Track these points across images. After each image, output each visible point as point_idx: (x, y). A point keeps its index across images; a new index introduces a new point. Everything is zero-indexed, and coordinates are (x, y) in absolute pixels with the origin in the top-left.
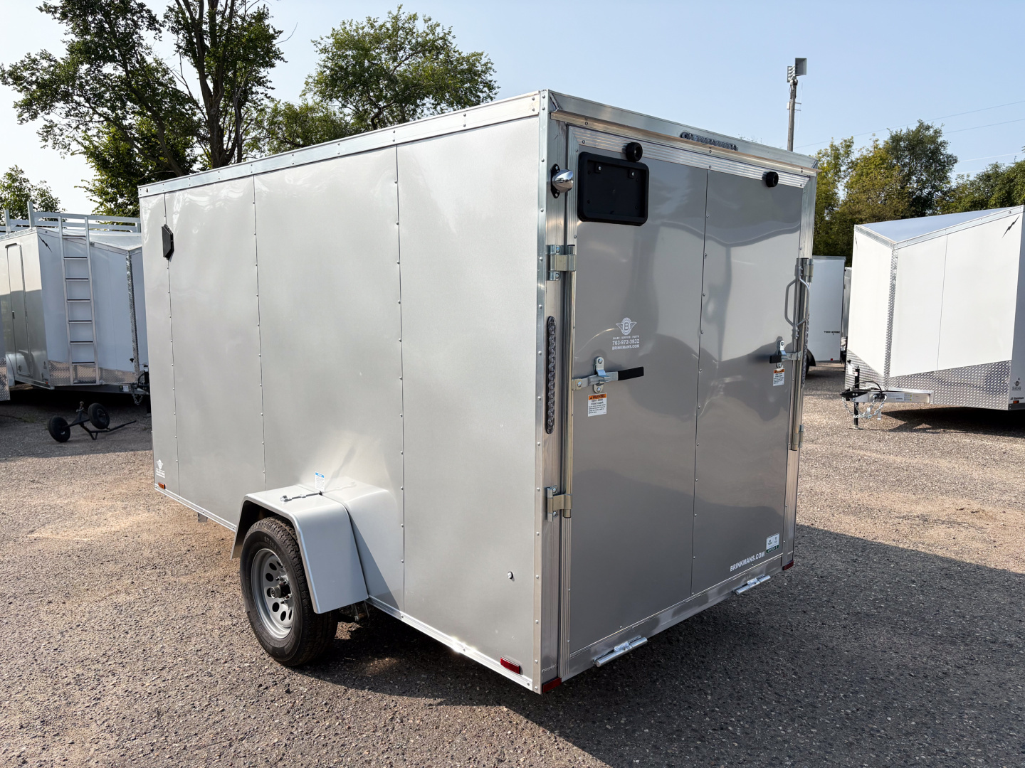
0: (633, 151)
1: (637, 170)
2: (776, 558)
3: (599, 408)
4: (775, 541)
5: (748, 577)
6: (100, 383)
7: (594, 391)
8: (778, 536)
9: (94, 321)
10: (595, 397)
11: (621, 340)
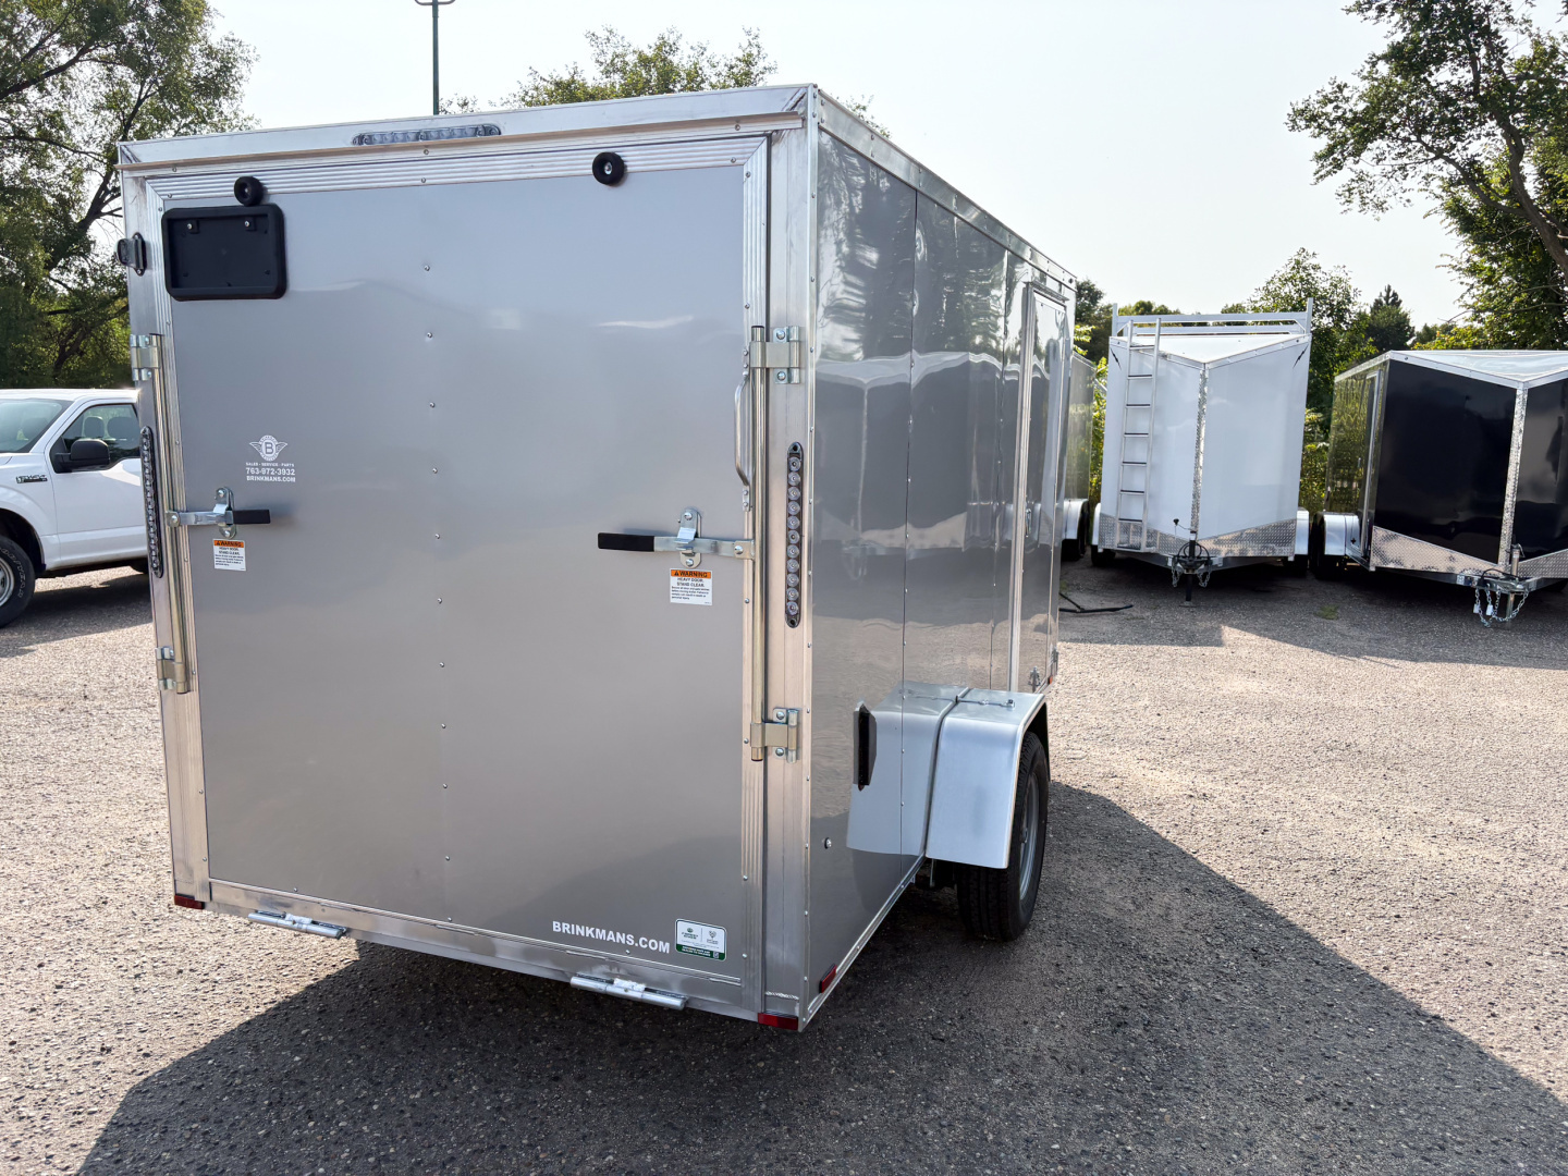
0: (250, 190)
1: (254, 218)
2: (715, 976)
3: (233, 561)
4: (707, 937)
5: (615, 971)
6: (1147, 550)
7: (224, 534)
8: (720, 934)
9: (1148, 464)
10: (223, 543)
11: (260, 467)
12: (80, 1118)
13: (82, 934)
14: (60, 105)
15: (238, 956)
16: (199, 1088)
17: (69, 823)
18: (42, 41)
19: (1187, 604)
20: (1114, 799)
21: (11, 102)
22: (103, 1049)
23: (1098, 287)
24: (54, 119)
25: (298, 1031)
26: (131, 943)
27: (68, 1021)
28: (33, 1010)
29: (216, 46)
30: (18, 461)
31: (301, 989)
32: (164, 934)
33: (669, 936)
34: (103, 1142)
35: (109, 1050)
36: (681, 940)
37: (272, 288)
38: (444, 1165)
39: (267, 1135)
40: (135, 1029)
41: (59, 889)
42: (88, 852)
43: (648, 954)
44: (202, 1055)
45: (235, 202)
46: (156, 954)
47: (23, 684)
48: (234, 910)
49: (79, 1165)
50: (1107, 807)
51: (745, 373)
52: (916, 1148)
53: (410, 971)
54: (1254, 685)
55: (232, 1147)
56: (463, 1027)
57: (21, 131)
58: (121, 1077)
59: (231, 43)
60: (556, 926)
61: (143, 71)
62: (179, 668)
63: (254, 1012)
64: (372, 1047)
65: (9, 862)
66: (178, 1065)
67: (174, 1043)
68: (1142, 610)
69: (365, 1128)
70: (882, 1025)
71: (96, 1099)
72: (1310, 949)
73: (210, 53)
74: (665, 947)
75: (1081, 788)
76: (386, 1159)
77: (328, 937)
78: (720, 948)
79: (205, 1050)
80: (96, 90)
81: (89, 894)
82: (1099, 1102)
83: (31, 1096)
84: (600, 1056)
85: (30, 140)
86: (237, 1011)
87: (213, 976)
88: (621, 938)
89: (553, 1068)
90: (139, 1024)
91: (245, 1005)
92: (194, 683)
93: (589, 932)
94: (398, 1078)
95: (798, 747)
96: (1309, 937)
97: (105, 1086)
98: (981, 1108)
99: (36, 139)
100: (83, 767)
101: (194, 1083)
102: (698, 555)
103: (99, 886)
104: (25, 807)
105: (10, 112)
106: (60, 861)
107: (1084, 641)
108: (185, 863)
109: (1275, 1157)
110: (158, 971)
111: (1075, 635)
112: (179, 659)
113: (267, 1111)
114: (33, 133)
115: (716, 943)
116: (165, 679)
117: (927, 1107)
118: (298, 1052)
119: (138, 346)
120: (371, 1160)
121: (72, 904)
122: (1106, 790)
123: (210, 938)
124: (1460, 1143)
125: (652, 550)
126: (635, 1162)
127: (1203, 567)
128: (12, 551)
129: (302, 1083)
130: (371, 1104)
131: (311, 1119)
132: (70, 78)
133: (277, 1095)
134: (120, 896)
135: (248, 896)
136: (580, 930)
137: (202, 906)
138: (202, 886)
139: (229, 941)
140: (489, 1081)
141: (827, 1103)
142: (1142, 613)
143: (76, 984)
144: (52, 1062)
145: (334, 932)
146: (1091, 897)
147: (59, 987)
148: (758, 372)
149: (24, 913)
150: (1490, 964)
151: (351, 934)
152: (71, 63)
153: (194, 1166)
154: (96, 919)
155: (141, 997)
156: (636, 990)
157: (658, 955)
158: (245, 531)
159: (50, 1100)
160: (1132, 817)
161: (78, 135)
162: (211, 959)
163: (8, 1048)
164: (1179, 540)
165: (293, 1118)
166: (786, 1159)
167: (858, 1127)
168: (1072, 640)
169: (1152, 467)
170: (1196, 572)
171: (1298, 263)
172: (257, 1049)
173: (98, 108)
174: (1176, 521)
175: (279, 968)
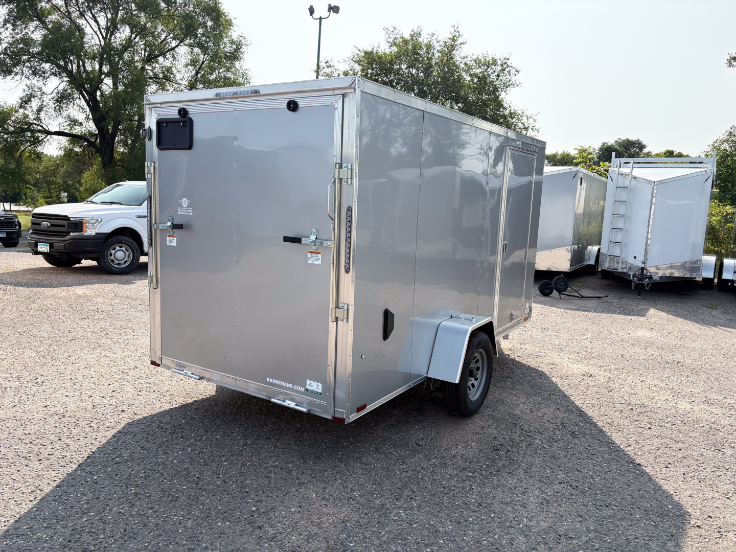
1: (184, 122)
2: (318, 401)
3: (172, 242)
4: (316, 387)
5: (286, 397)
6: (622, 271)
7: (170, 233)
8: (320, 385)
9: (624, 230)
10: (170, 236)
11: (182, 209)
12: (109, 429)
13: (126, 377)
14: (172, 64)
15: (175, 389)
16: (149, 425)
17: (132, 342)
18: (166, 37)
19: (639, 297)
20: (547, 373)
21: (153, 63)
22: (122, 411)
23: (644, 143)
24: (169, 70)
25: (187, 413)
26: (140, 381)
27: (113, 402)
28: (103, 397)
29: (235, 39)
30: (137, 209)
31: (192, 401)
32: (153, 379)
33: (304, 385)
34: (114, 436)
35: (124, 411)
36: (308, 387)
37: (188, 146)
38: (220, 457)
39: (167, 441)
40: (134, 406)
41: (122, 362)
42: (136, 352)
43: (297, 391)
44: (153, 416)
45: (178, 116)
46: (148, 385)
47: (129, 295)
48: (168, 368)
49: (105, 442)
50: (542, 375)
51: (333, 180)
52: (390, 476)
53: (231, 401)
54: (648, 334)
55: (154, 443)
56: (243, 419)
57: (157, 75)
58: (125, 419)
59: (241, 38)
60: (268, 380)
61: (204, 49)
62: (154, 279)
63: (174, 406)
64: (210, 421)
65: (108, 352)
66: (145, 418)
67: (145, 411)
68: (613, 299)
69: (198, 443)
70: (398, 438)
71: (116, 424)
72: (599, 435)
73: (232, 42)
74: (302, 389)
75: (535, 367)
76: (202, 453)
77: (196, 379)
78: (320, 391)
79: (155, 415)
80: (186, 58)
81: (132, 365)
82: (471, 472)
83: (95, 421)
84: (288, 434)
85: (160, 79)
86: (169, 405)
87: (165, 394)
88: (288, 385)
89: (269, 435)
90: (136, 405)
91: (172, 403)
92: (159, 286)
93: (278, 382)
94: (215, 431)
95: (347, 318)
96: (602, 431)
97: (119, 421)
98: (422, 468)
99: (162, 79)
100: (142, 324)
101: (148, 424)
102: (317, 246)
103: (136, 363)
104: (118, 335)
105: (152, 67)
106: (125, 353)
107: (576, 310)
108: (154, 349)
109: (532, 498)
110: (147, 390)
111: (573, 307)
112: (154, 276)
113: (169, 434)
114: (161, 76)
115: (319, 389)
116: (150, 284)
117: (401, 465)
118: (185, 419)
119: (148, 166)
120: (197, 452)
121: (126, 367)
122: (545, 369)
123: (167, 382)
124: (616, 506)
125: (301, 243)
126: (285, 466)
127: (647, 280)
128: (132, 244)
129: (183, 428)
130: (203, 437)
131: (182, 438)
132: (176, 53)
133: (174, 430)
134: (142, 367)
135: (172, 363)
136: (276, 382)
137: (159, 365)
138: (159, 358)
139: (173, 384)
140: (245, 436)
141: (364, 459)
142: (613, 300)
143: (119, 391)
144: (105, 412)
145: (198, 377)
146: (513, 406)
147: (113, 391)
148: (337, 179)
149: (109, 368)
150: (680, 450)
151: (204, 379)
152: (177, 46)
153: (140, 447)
154: (132, 373)
155: (139, 397)
156: (292, 405)
157: (300, 392)
158: (176, 231)
159: (101, 423)
160: (551, 380)
161: (178, 77)
162: (165, 389)
163: (92, 407)
164: (636, 266)
165: (176, 437)
166: (340, 473)
167: (372, 467)
168: (570, 309)
169: (626, 231)
170: (643, 282)
171: (730, 133)
172: (172, 417)
173: (186, 66)
174: (635, 257)
175: (187, 394)
